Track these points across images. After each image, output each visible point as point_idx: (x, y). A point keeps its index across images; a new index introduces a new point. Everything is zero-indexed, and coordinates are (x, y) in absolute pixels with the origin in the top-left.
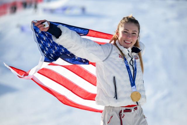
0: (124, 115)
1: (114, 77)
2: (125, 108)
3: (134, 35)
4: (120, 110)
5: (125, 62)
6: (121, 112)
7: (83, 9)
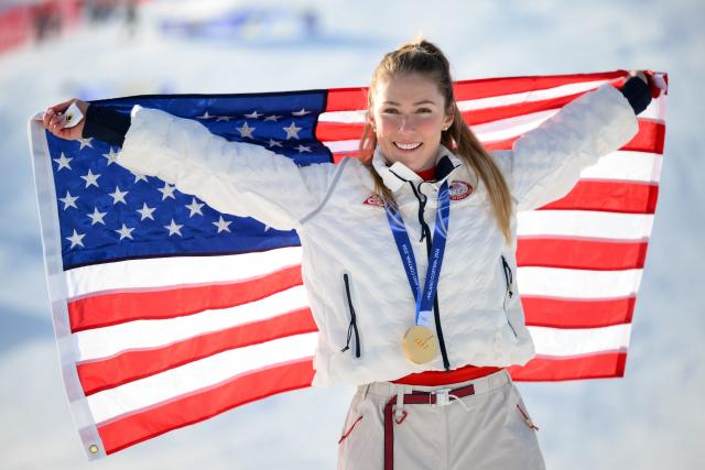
0: (405, 413)
1: (346, 277)
2: (409, 389)
3: (426, 115)
4: (392, 394)
5: (390, 219)
6: (394, 401)
7: (310, 20)
